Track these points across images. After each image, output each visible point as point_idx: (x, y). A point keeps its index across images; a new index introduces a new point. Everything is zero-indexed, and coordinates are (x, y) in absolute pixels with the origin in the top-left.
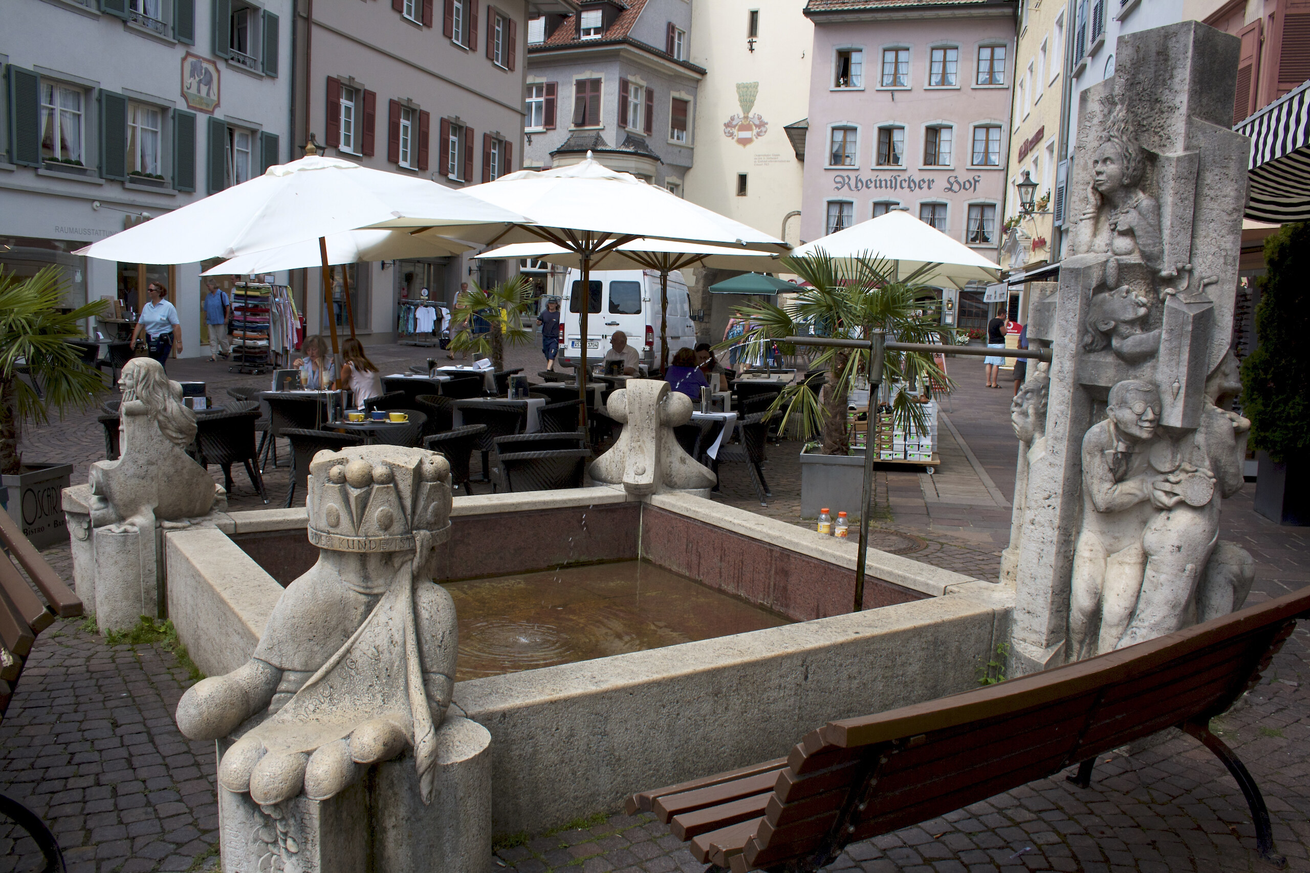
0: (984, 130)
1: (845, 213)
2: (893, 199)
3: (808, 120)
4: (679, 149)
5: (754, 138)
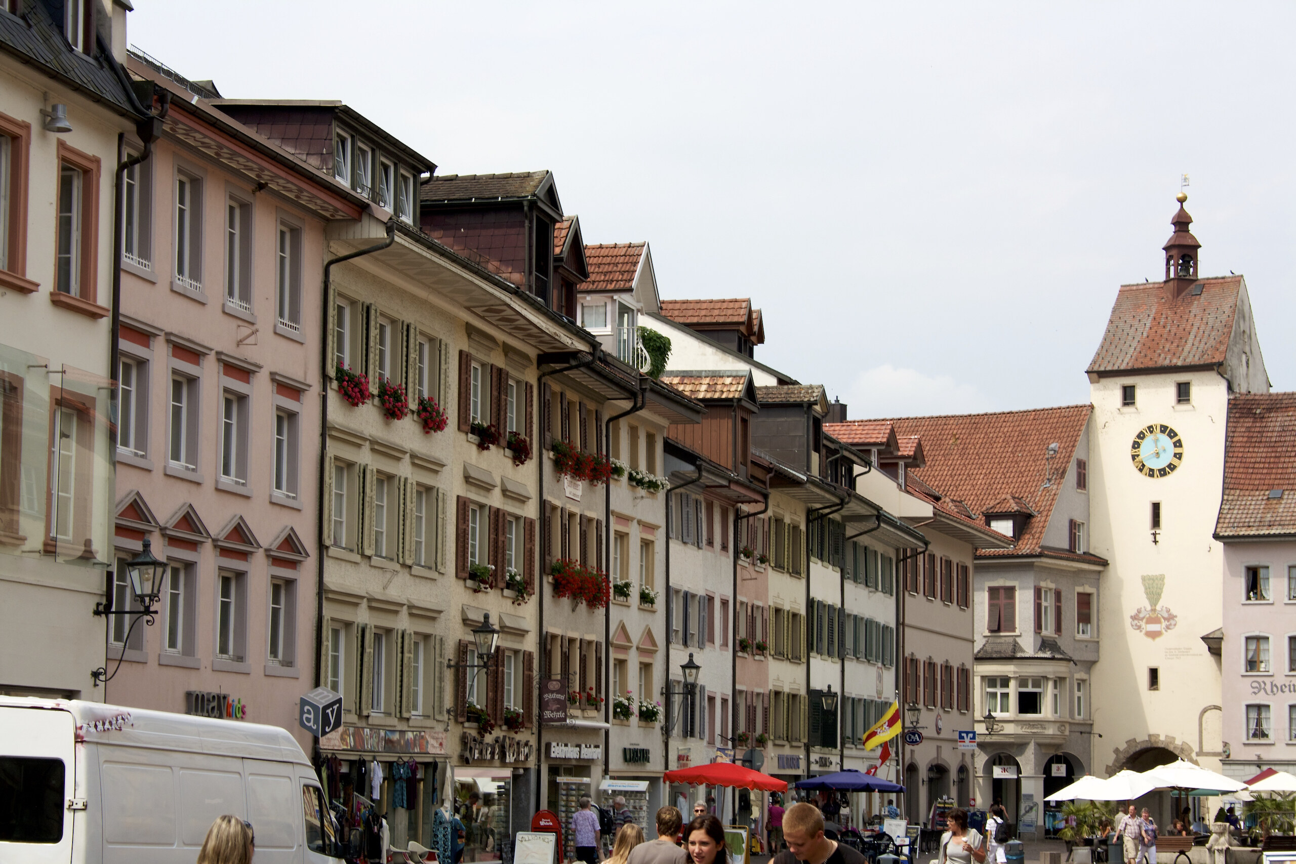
1: (1263, 715)
3: (1223, 630)
4: (1086, 644)
5: (1163, 631)
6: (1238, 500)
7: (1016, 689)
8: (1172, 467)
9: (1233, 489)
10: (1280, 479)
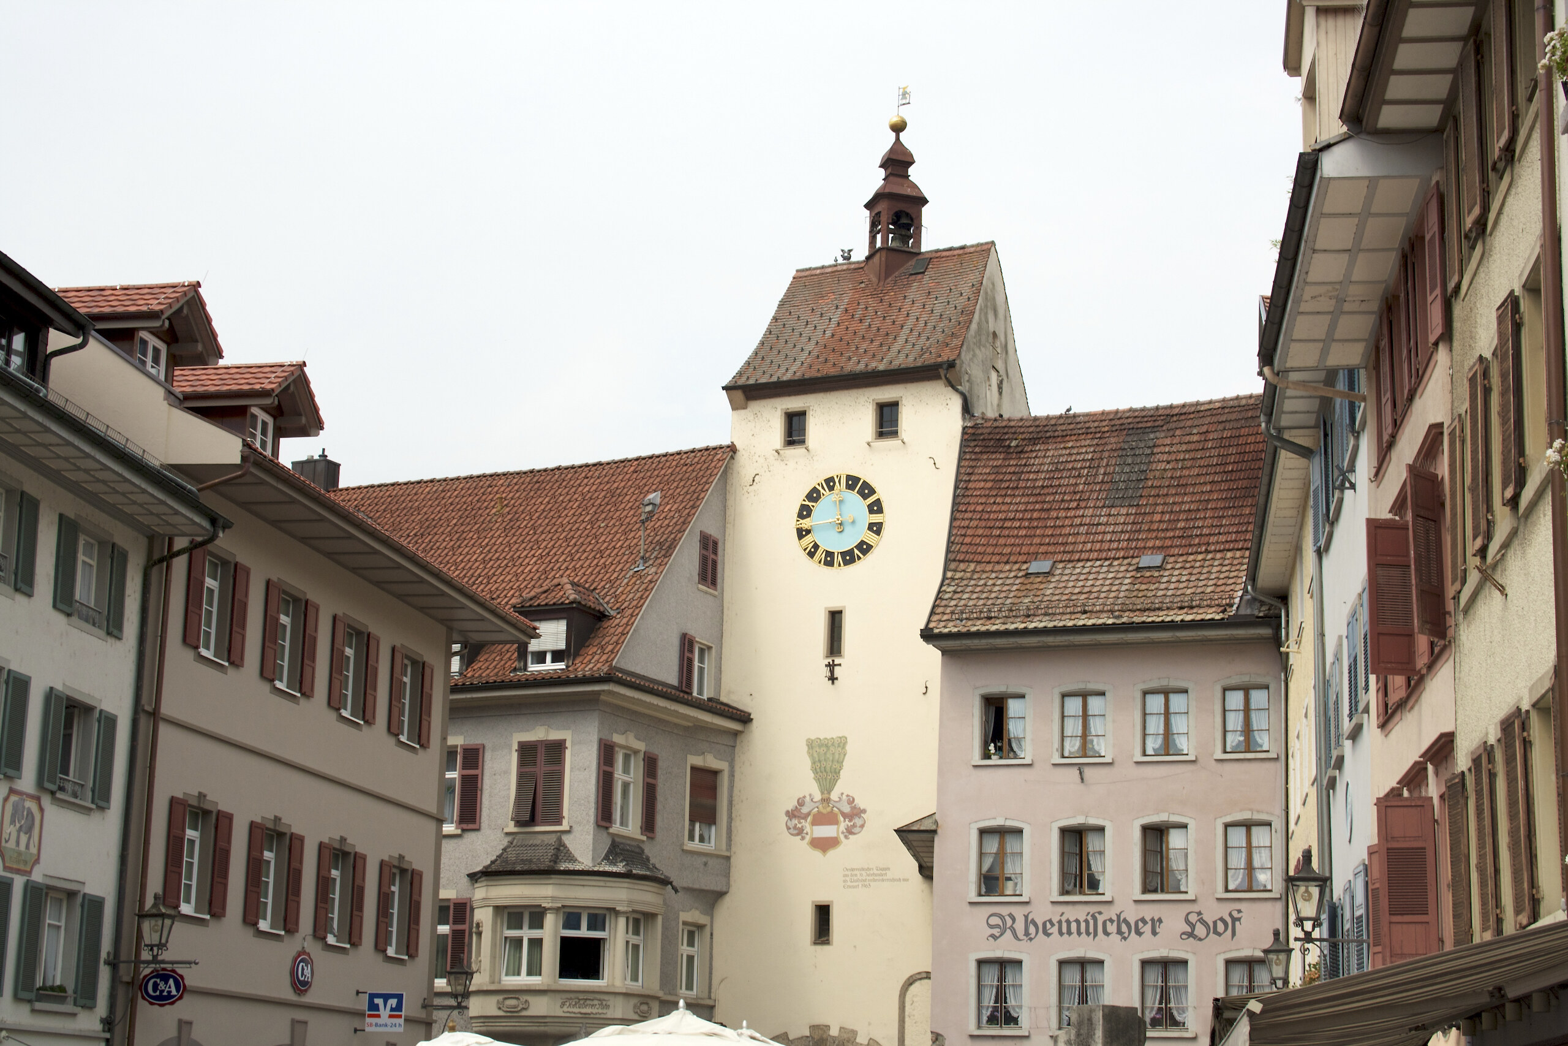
0: (1243, 830)
1: (1009, 981)
2: (1092, 954)
3: (937, 817)
4: (704, 859)
5: (842, 837)
6: (971, 579)
7: (556, 931)
8: (864, 548)
9: (962, 561)
10: (1048, 544)
